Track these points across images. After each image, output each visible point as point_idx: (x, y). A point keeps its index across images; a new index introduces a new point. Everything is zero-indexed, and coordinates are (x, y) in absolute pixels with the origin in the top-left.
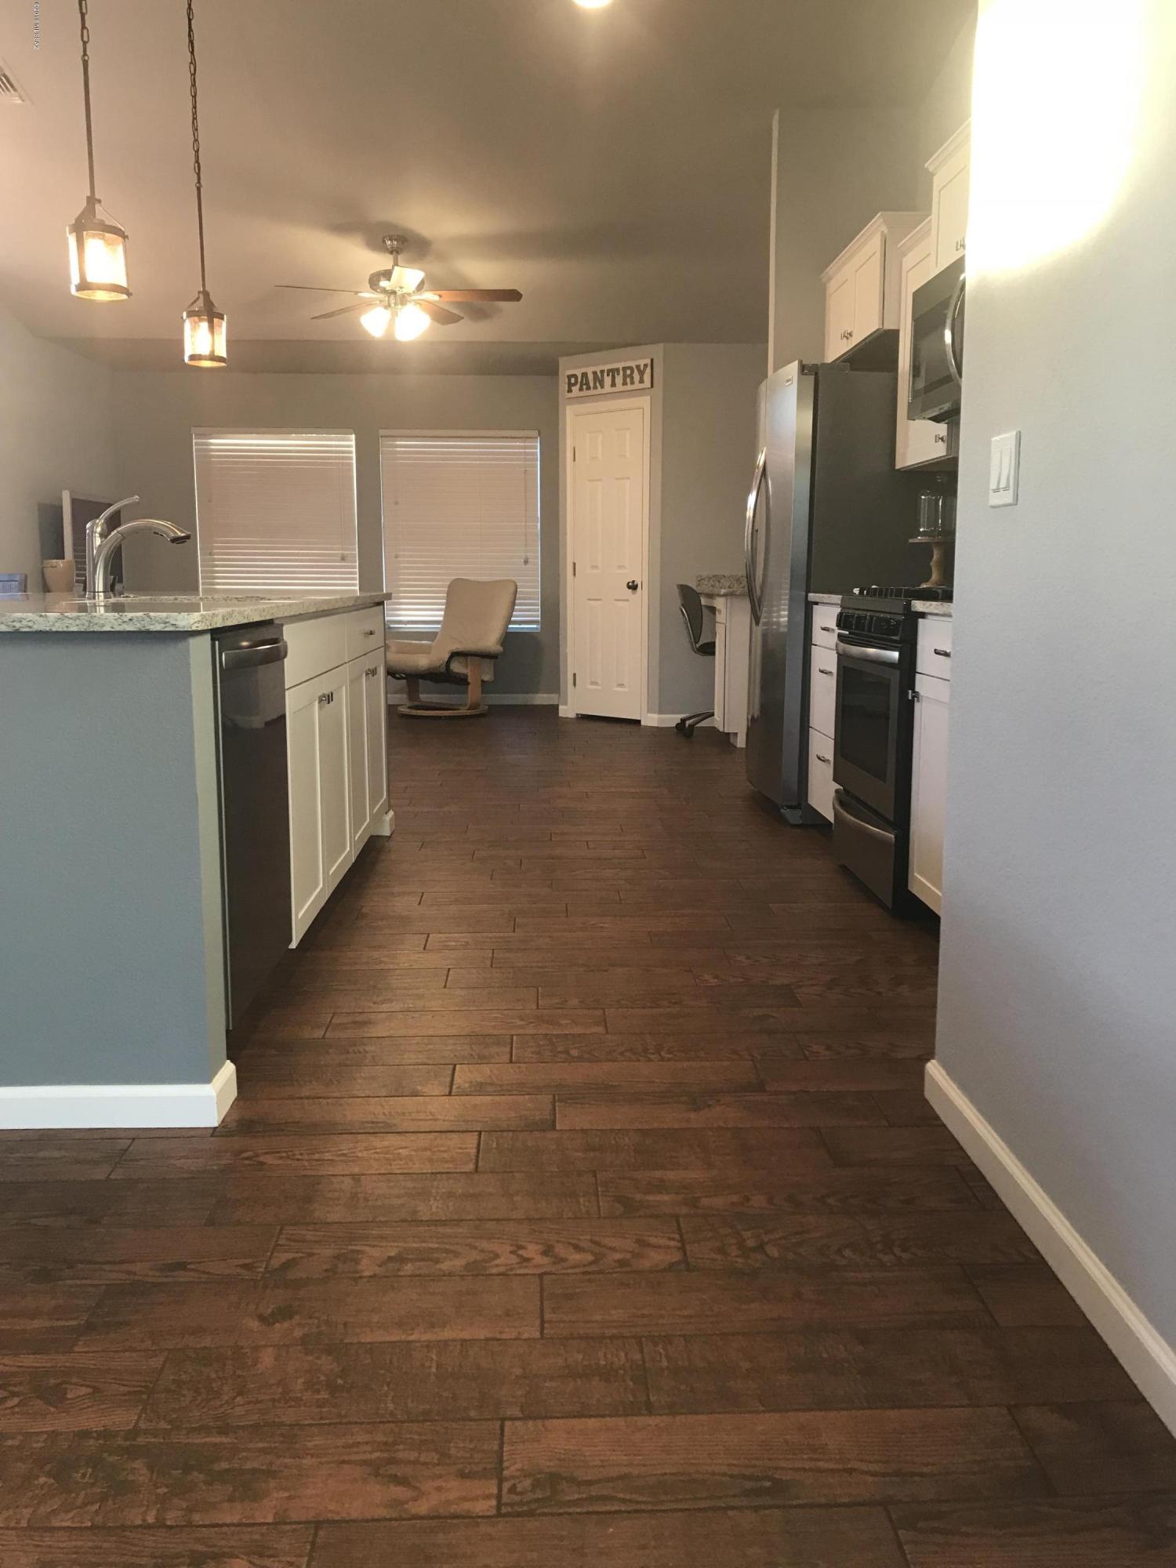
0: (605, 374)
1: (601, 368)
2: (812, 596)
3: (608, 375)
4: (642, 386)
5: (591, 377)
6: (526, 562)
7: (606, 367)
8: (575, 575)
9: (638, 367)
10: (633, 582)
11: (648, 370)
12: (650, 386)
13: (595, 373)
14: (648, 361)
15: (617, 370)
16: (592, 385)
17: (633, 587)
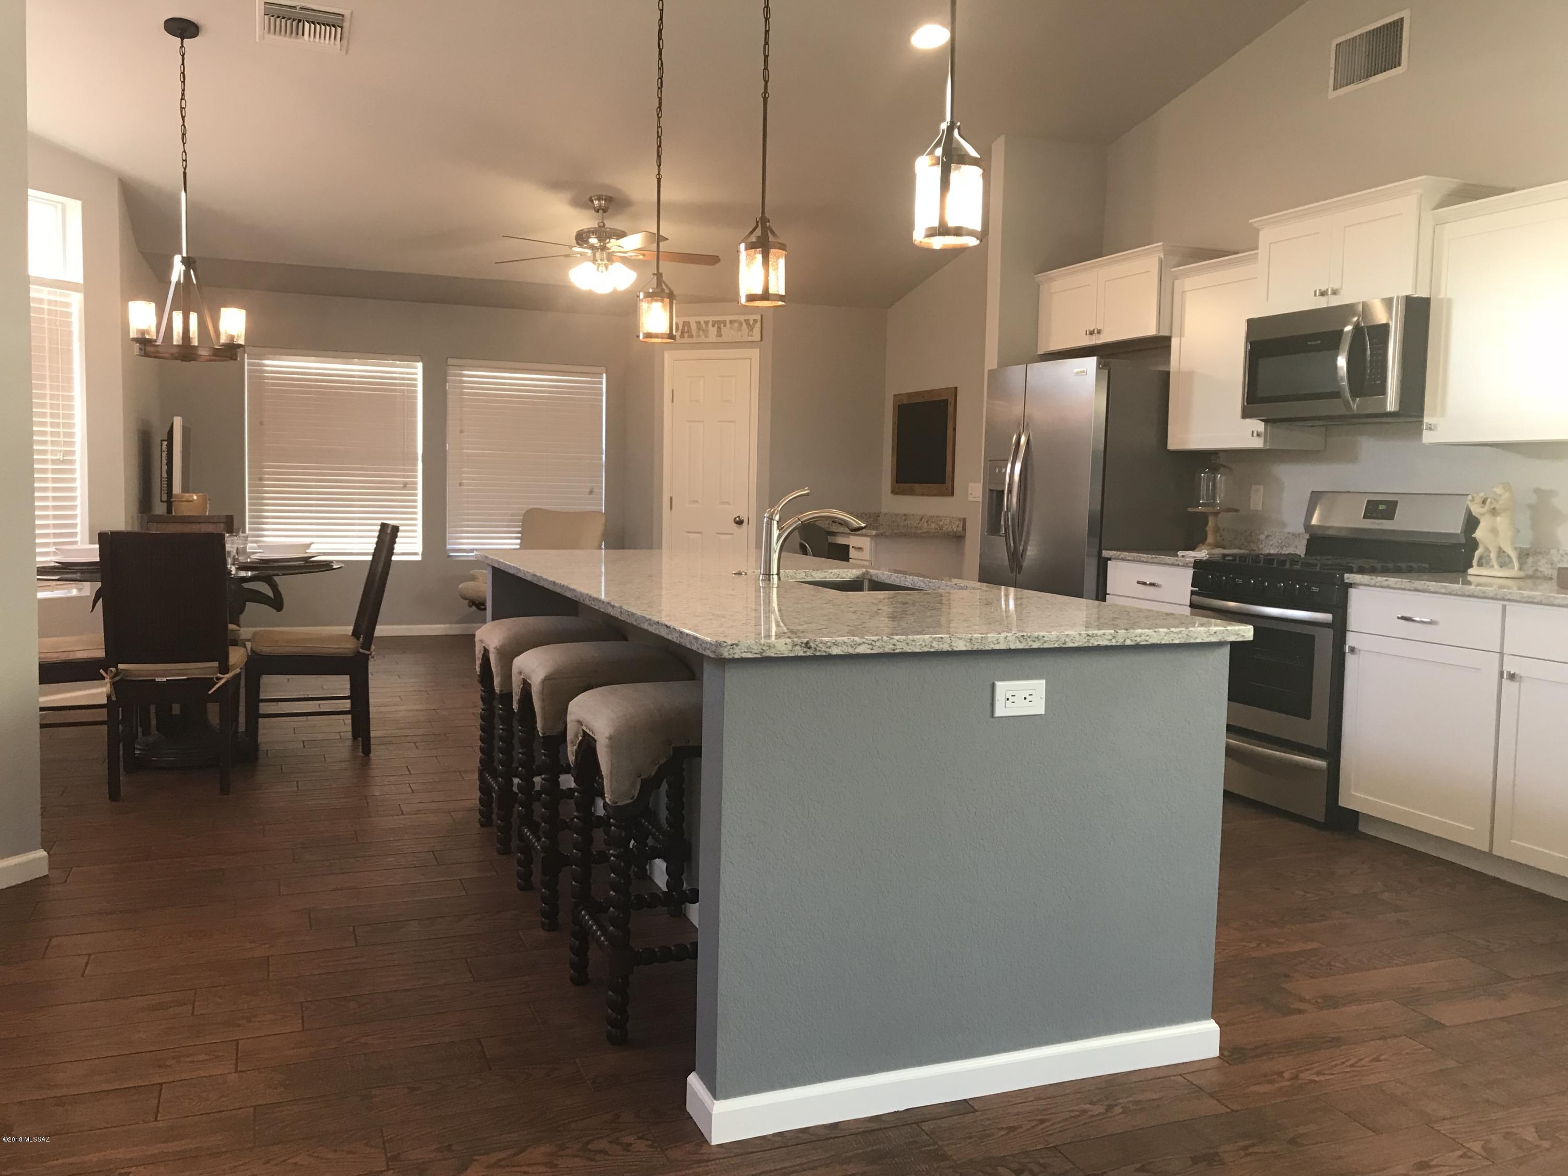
0: (710, 324)
1: (707, 319)
2: (1105, 554)
3: (713, 326)
4: (750, 339)
5: (694, 326)
6: (591, 492)
7: (711, 319)
8: (671, 508)
9: (747, 321)
10: (739, 517)
11: (758, 325)
12: (760, 340)
13: (698, 323)
14: (758, 317)
15: (724, 322)
16: (694, 333)
17: (739, 522)
